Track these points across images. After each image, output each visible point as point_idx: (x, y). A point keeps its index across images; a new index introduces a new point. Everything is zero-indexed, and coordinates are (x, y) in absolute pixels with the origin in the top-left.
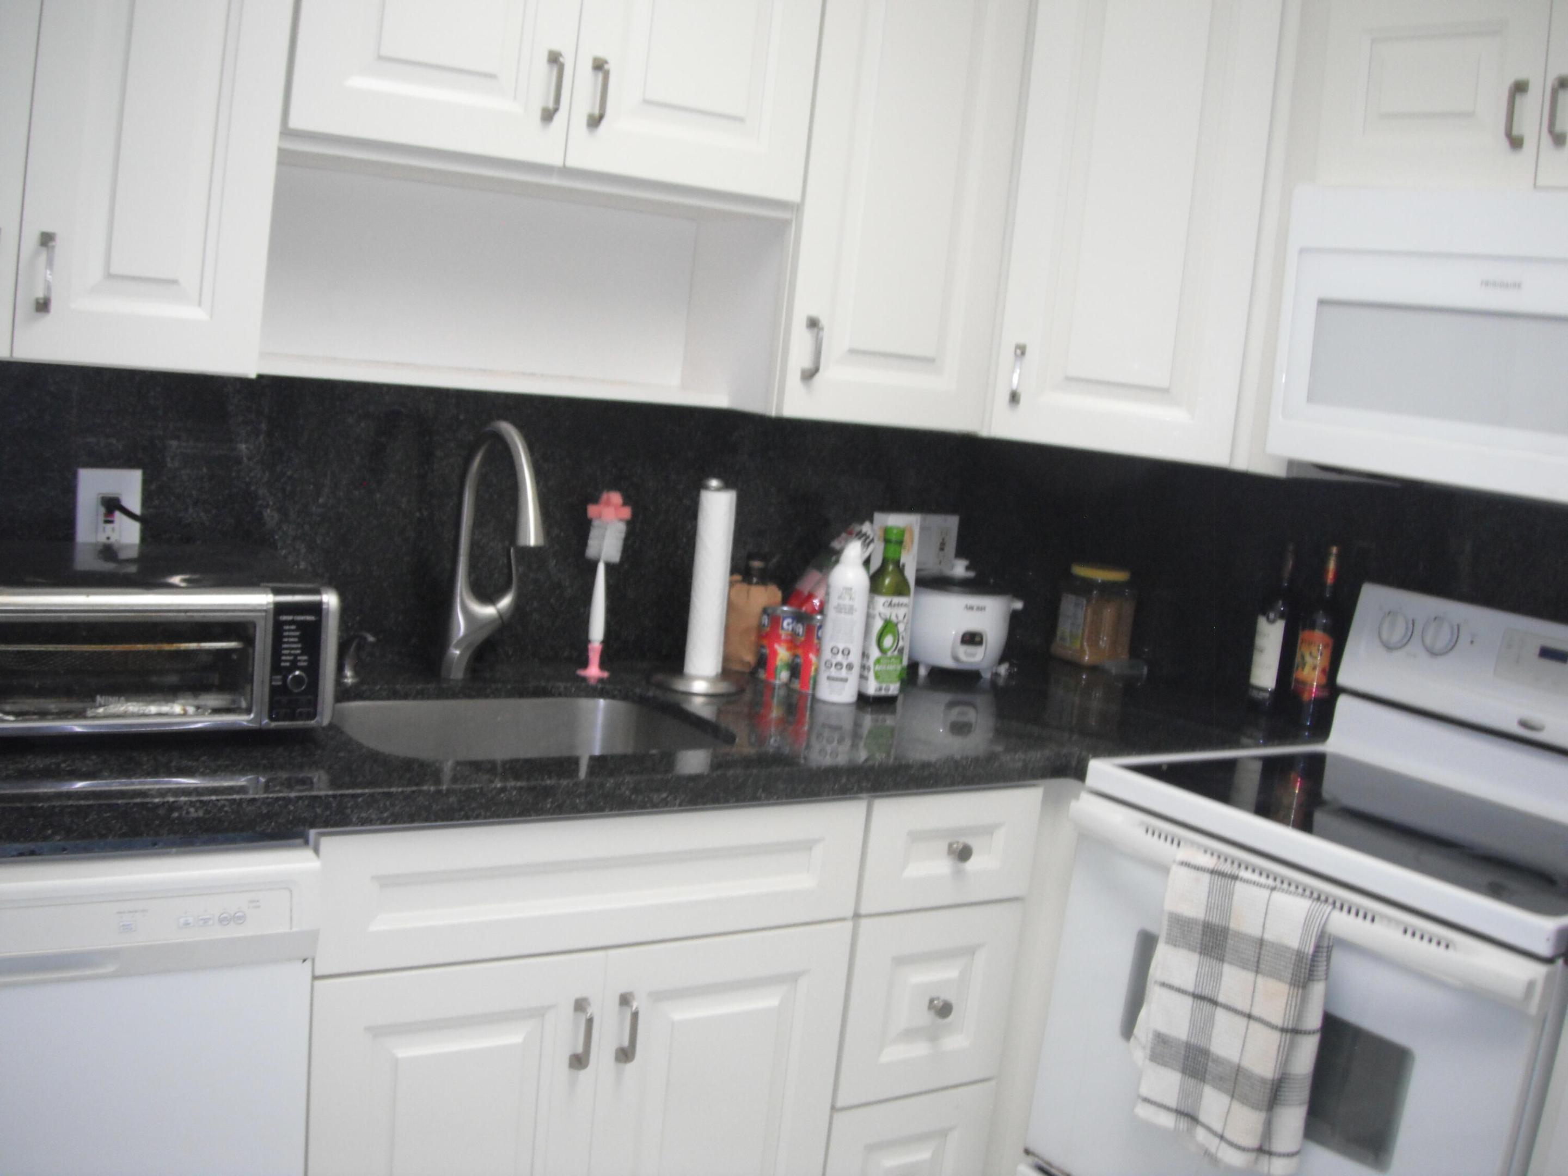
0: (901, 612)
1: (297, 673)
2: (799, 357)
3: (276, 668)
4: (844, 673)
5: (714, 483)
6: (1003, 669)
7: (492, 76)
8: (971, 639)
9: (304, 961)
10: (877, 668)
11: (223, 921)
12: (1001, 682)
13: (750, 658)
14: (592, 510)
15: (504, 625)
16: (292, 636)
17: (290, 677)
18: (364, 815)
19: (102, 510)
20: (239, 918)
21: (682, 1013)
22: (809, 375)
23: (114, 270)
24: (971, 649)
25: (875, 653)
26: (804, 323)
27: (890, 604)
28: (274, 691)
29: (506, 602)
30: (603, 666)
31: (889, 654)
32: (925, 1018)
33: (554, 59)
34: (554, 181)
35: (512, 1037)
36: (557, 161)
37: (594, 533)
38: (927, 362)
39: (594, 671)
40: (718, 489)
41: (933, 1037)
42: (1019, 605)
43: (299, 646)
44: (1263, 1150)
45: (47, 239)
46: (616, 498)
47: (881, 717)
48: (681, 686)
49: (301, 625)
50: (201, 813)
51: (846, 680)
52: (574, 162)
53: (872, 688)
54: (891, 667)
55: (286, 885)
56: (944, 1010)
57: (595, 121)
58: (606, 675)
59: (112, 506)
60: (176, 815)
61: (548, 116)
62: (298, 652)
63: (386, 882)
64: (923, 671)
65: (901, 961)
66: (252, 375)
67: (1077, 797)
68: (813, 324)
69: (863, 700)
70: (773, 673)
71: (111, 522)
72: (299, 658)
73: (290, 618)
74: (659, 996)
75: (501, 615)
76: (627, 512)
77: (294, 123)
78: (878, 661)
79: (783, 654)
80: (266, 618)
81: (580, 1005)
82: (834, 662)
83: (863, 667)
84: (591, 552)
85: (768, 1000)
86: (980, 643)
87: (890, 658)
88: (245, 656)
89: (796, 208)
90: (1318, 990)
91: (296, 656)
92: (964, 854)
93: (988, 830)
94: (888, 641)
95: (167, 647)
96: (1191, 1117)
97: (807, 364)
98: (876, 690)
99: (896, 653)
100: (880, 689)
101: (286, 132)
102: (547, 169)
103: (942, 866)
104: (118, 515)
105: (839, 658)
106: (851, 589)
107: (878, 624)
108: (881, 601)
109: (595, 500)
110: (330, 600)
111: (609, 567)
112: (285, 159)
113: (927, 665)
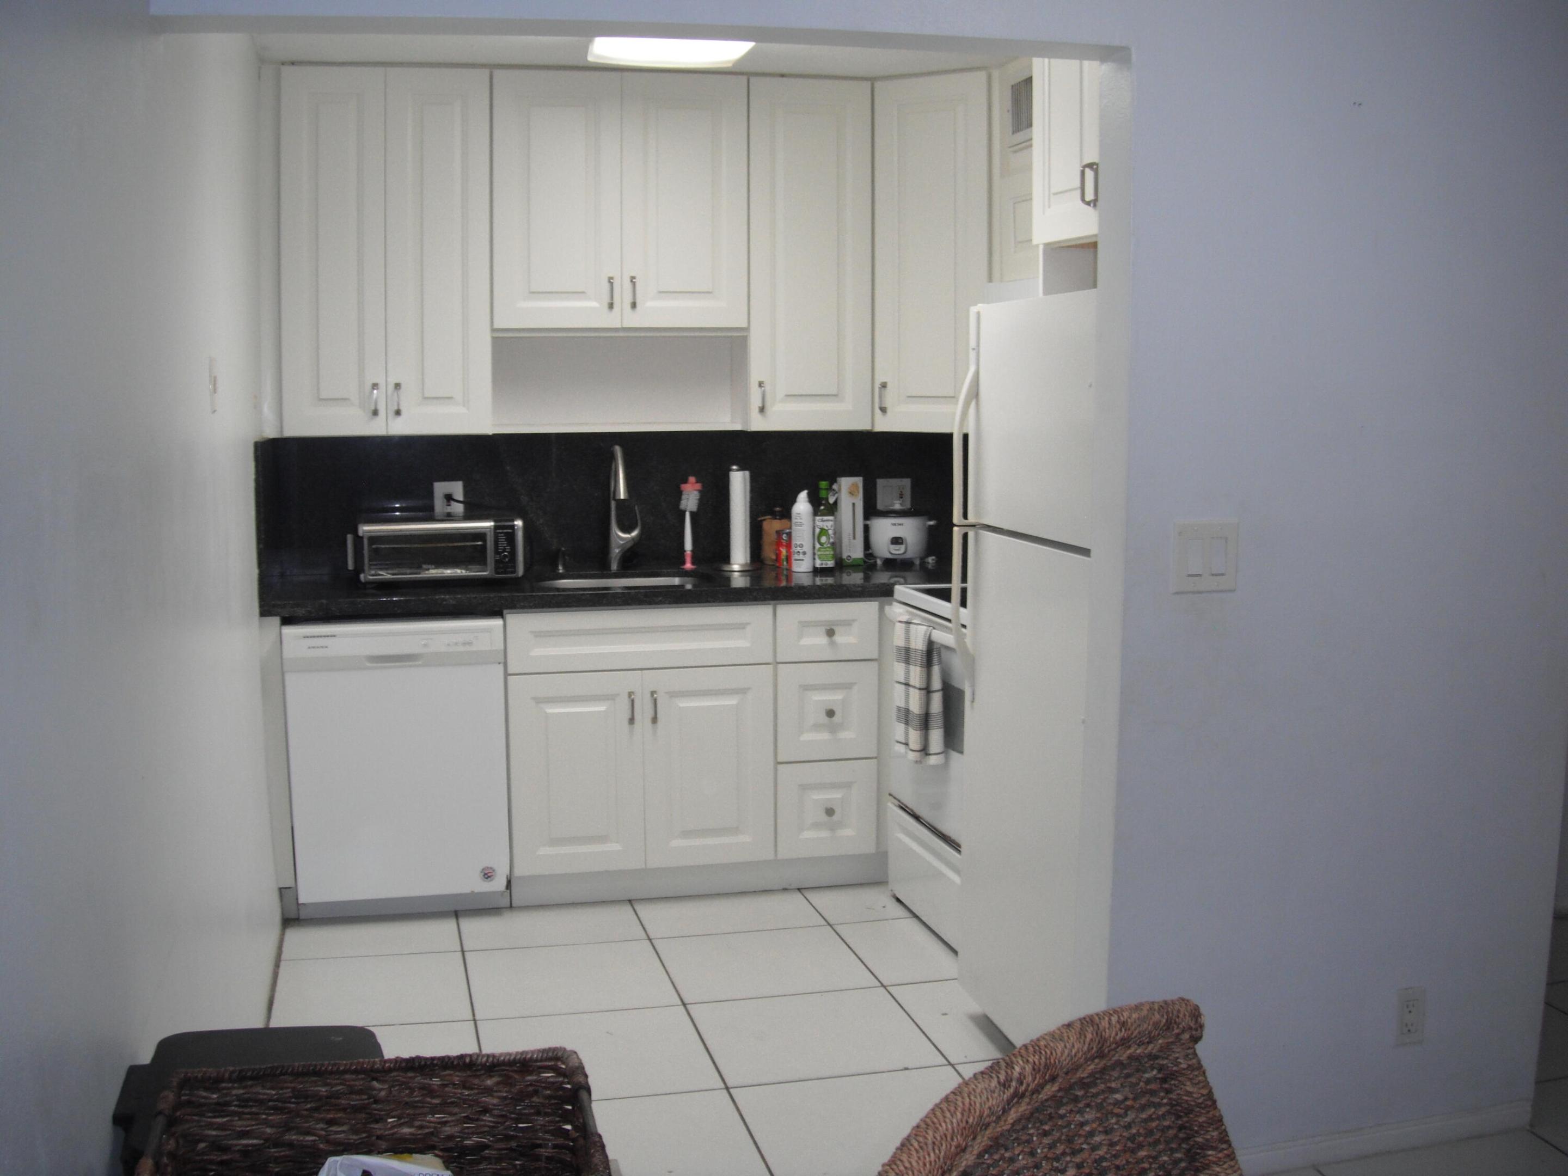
0: (830, 524)
1: (506, 553)
2: (756, 402)
3: (497, 552)
4: (801, 557)
5: (735, 467)
6: (931, 560)
7: (583, 292)
8: (896, 541)
9: (499, 663)
10: (819, 553)
11: (464, 644)
12: (930, 567)
13: (774, 557)
14: (683, 486)
15: (637, 543)
16: (502, 539)
17: (503, 554)
18: (522, 604)
19: (445, 501)
20: (470, 643)
21: (684, 703)
22: (762, 410)
23: (427, 395)
24: (897, 547)
25: (818, 546)
26: (757, 384)
27: (823, 521)
28: (496, 561)
29: (634, 534)
30: (693, 563)
31: (825, 546)
32: (824, 719)
33: (610, 280)
34: (621, 334)
35: (601, 708)
36: (619, 326)
37: (684, 497)
38: (834, 396)
39: (688, 566)
40: (738, 470)
41: (833, 730)
42: (932, 523)
43: (506, 543)
44: (925, 750)
45: (397, 386)
46: (692, 479)
47: (824, 579)
48: (726, 568)
49: (506, 534)
50: (454, 603)
51: (802, 560)
52: (626, 325)
53: (818, 564)
54: (827, 553)
55: (488, 630)
56: (831, 713)
57: (634, 305)
58: (693, 567)
59: (449, 498)
60: (445, 603)
61: (611, 306)
62: (505, 545)
63: (539, 635)
64: (879, 562)
65: (806, 688)
66: (491, 434)
67: (891, 604)
68: (761, 384)
69: (817, 571)
70: (781, 564)
71: (449, 505)
72: (507, 548)
73: (501, 531)
74: (673, 695)
75: (633, 539)
76: (699, 486)
77: (496, 326)
78: (819, 550)
79: (784, 551)
80: (490, 531)
81: (630, 694)
82: (796, 551)
83: (814, 554)
84: (682, 507)
85: (732, 701)
86: (902, 543)
87: (825, 548)
88: (484, 547)
89: (747, 329)
90: (936, 670)
91: (505, 546)
92: (831, 633)
93: (848, 623)
94: (824, 539)
95: (451, 545)
96: (907, 744)
97: (761, 405)
98: (820, 565)
99: (829, 545)
100: (822, 564)
101: (494, 330)
102: (616, 330)
103: (823, 640)
104: (453, 503)
105: (798, 549)
106: (799, 514)
107: (817, 531)
108: (817, 518)
109: (686, 482)
110: (519, 523)
111: (692, 514)
112: (495, 340)
113: (881, 558)
